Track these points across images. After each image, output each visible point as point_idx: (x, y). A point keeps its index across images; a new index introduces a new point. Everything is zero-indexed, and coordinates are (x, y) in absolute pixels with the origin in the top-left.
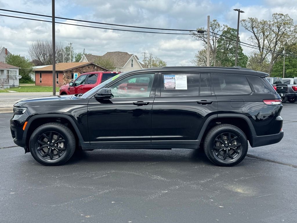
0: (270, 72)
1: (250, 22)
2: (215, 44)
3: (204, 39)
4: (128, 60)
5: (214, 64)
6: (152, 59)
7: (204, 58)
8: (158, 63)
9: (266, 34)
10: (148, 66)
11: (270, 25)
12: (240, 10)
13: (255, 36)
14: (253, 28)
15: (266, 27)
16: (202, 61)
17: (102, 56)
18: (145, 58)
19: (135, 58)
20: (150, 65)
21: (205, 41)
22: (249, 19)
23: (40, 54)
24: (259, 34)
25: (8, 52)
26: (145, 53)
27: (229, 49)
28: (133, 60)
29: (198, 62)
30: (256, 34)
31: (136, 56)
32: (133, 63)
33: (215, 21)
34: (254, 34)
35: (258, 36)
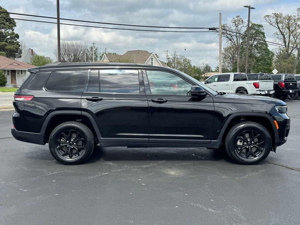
0: (296, 69)
1: (274, 17)
2: (238, 40)
3: (227, 36)
4: (148, 59)
5: (238, 60)
6: (176, 57)
7: (230, 54)
8: (182, 61)
9: (291, 29)
10: (172, 64)
11: (295, 20)
12: (251, 7)
13: (281, 31)
14: (277, 23)
15: (291, 22)
16: (228, 58)
17: (123, 55)
18: (167, 57)
19: (154, 57)
20: (175, 63)
21: (228, 38)
22: (273, 15)
23: (64, 54)
24: (284, 30)
25: (33, 52)
26: (167, 51)
27: (254, 45)
28: (152, 58)
29: (223, 59)
30: (281, 30)
31: (156, 55)
32: (153, 61)
33: (239, 17)
34: (279, 29)
35: (283, 32)
